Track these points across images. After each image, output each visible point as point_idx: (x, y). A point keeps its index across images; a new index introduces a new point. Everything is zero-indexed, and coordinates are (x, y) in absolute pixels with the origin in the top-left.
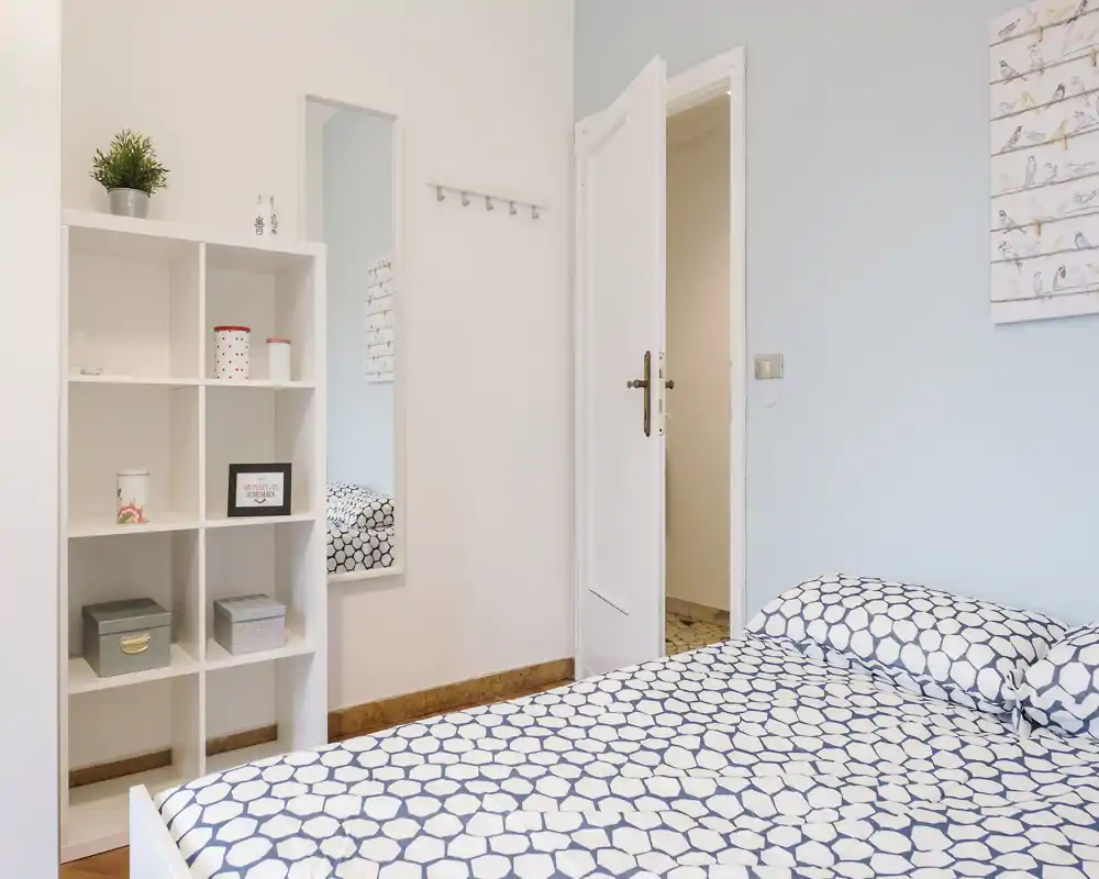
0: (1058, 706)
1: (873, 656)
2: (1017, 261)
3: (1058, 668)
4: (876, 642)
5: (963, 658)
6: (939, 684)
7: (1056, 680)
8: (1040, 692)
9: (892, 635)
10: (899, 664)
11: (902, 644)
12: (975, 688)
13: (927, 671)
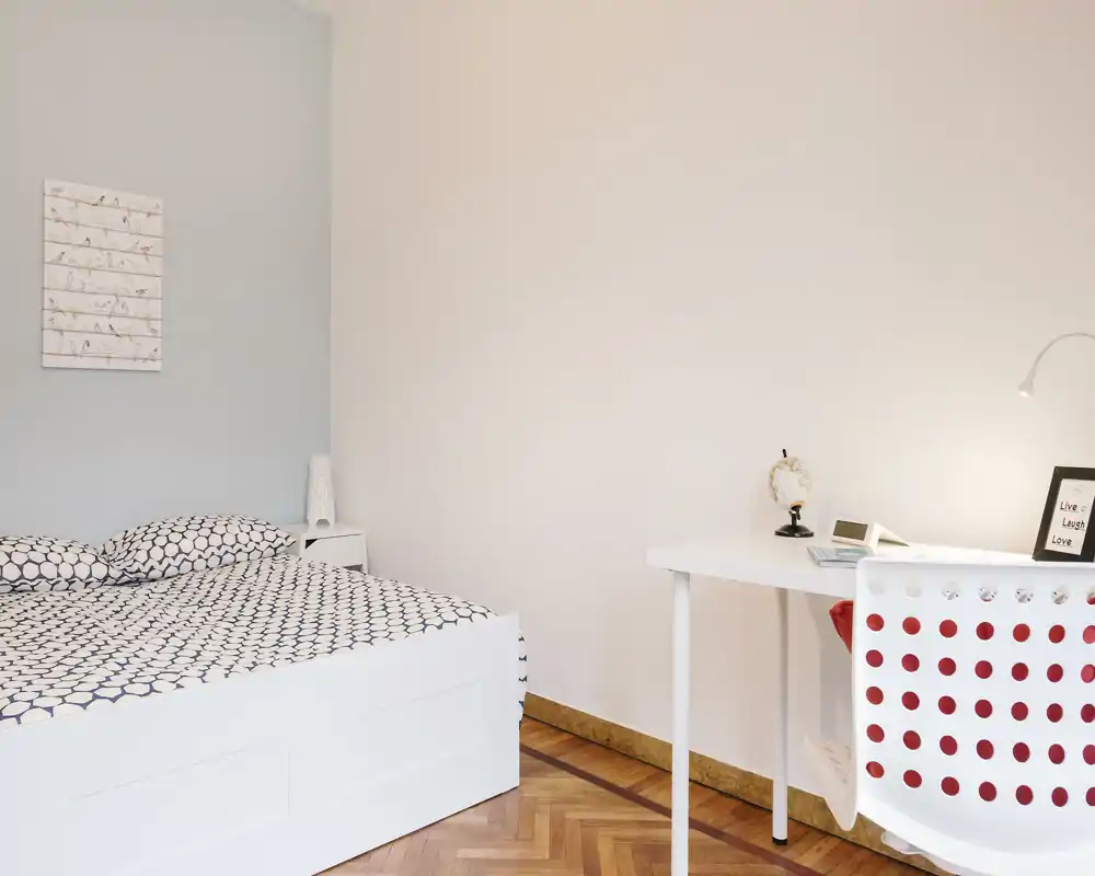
0: (152, 568)
1: (22, 577)
2: (61, 331)
3: (148, 552)
4: (21, 568)
5: (79, 561)
6: (67, 580)
7: (149, 557)
8: (144, 564)
9: (30, 561)
10: (41, 576)
11: (39, 564)
12: (90, 576)
13: (59, 575)
